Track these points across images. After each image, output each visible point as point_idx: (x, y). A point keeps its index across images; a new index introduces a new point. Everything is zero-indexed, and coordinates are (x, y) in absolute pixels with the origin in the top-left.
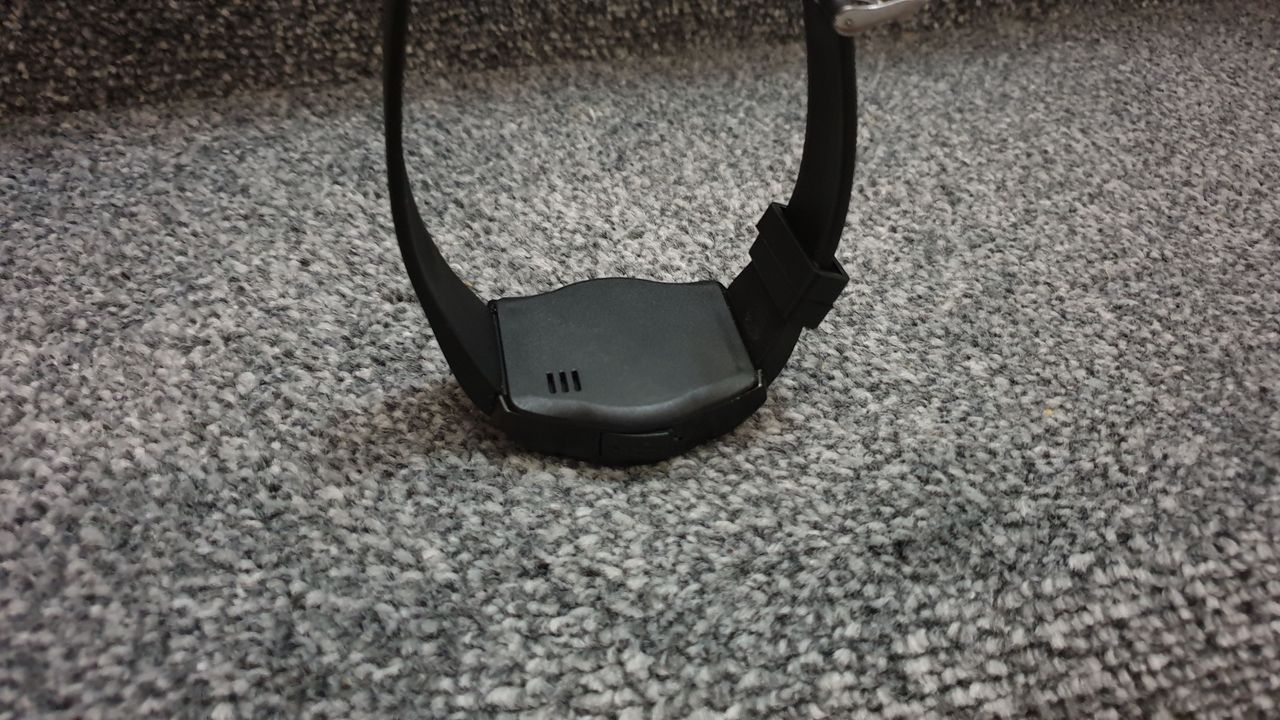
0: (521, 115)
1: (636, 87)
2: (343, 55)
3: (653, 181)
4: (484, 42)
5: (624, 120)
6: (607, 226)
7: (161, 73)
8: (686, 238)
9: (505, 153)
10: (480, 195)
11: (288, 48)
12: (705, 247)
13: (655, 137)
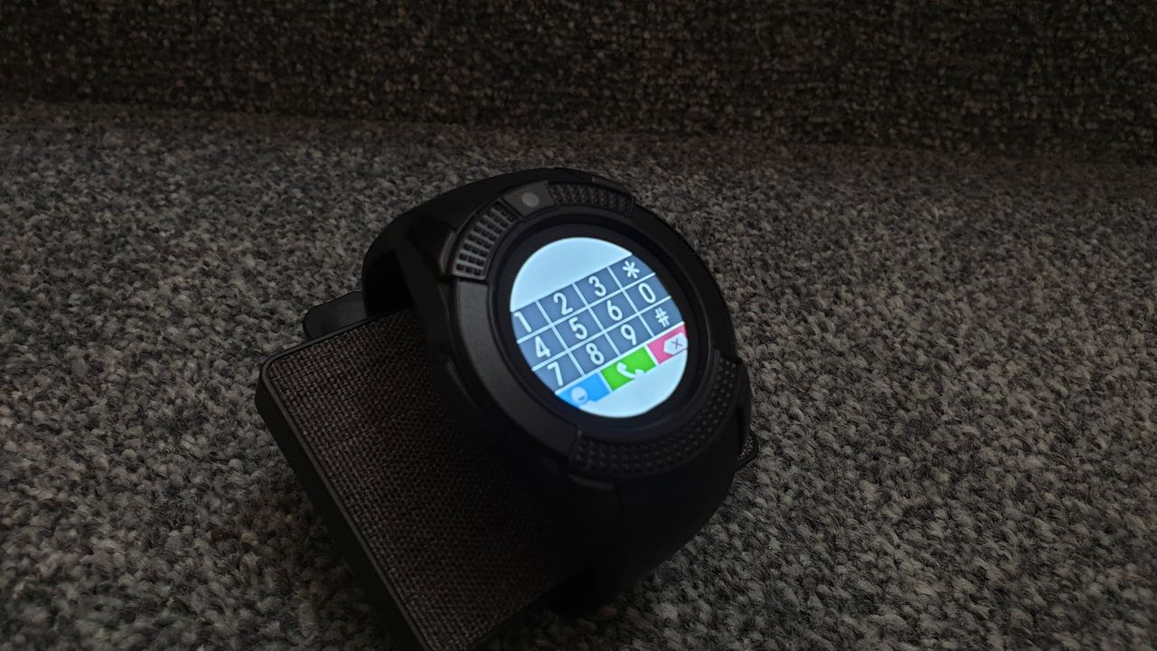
0: (863, 201)
1: (980, 188)
3: (1000, 301)
5: (967, 224)
6: (951, 347)
8: (1036, 381)
9: (845, 241)
10: (819, 286)
12: (1058, 394)
13: (1000, 251)
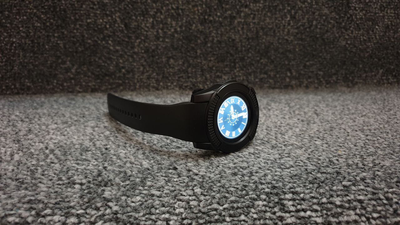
2: (152, 84)
4: (189, 84)
7: (106, 86)
11: (138, 82)
